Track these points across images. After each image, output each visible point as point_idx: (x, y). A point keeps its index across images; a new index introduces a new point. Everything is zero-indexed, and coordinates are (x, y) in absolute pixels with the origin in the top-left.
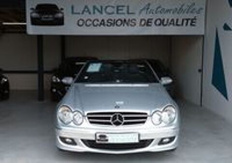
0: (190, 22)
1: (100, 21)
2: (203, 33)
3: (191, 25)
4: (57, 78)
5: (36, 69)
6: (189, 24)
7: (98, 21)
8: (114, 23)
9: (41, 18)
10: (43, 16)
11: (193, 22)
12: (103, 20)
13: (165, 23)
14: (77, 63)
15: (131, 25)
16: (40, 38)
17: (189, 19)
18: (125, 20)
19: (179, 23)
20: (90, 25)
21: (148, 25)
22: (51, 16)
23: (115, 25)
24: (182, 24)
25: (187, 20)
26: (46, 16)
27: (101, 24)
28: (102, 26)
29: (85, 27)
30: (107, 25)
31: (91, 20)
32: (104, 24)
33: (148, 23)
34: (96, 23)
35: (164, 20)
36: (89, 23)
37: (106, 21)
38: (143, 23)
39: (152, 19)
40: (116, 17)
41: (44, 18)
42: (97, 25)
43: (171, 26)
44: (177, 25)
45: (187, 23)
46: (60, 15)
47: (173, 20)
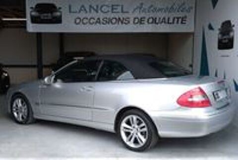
0: (180, 20)
1: (96, 19)
2: (192, 30)
3: (182, 23)
5: (35, 63)
6: (180, 22)
7: (94, 19)
8: (109, 21)
11: (183, 20)
12: (99, 19)
13: (157, 21)
15: (125, 23)
16: (39, 35)
17: (180, 17)
18: (119, 19)
20: (86, 23)
21: (141, 23)
22: (49, 15)
23: (110, 23)
24: (173, 23)
25: (178, 18)
26: (45, 15)
27: (97, 22)
28: (98, 24)
29: (83, 25)
30: (103, 23)
32: (99, 23)
33: (141, 21)
34: (92, 21)
35: (156, 18)
36: (85, 21)
37: (101, 20)
38: (136, 21)
39: (144, 18)
40: (111, 15)
41: (44, 16)
42: (93, 23)
43: (163, 24)
44: (168, 23)
45: (178, 21)
46: (58, 14)
47: (164, 18)
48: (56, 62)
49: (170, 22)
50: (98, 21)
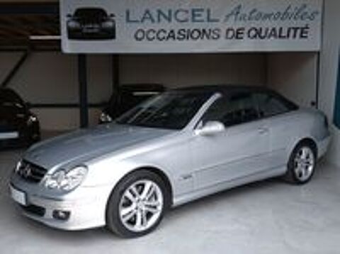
0: (299, 31)
1: (168, 31)
2: (318, 48)
3: (302, 36)
4: (108, 117)
5: (77, 101)
6: (298, 35)
7: (165, 32)
8: (189, 35)
9: (82, 28)
10: (86, 26)
11: (303, 32)
12: (172, 31)
13: (263, 34)
14: (136, 94)
15: (213, 38)
16: (82, 57)
17: (298, 28)
18: (204, 31)
19: (284, 34)
20: (153, 38)
21: (237, 38)
22: (96, 26)
23: (190, 38)
24: (288, 36)
25: (296, 29)
27: (169, 36)
28: (171, 39)
29: (147, 41)
30: (178, 38)
31: (154, 32)
32: (174, 37)
33: (238, 35)
34: (162, 35)
35: (261, 29)
36: (151, 35)
37: (176, 33)
38: (231, 33)
39: (243, 29)
40: (190, 26)
41: (87, 28)
42: (164, 38)
43: (272, 38)
44: (280, 36)
45: (295, 33)
46: (110, 24)
47: (274, 30)
48: (107, 100)
49: (283, 35)
50: (171, 35)
